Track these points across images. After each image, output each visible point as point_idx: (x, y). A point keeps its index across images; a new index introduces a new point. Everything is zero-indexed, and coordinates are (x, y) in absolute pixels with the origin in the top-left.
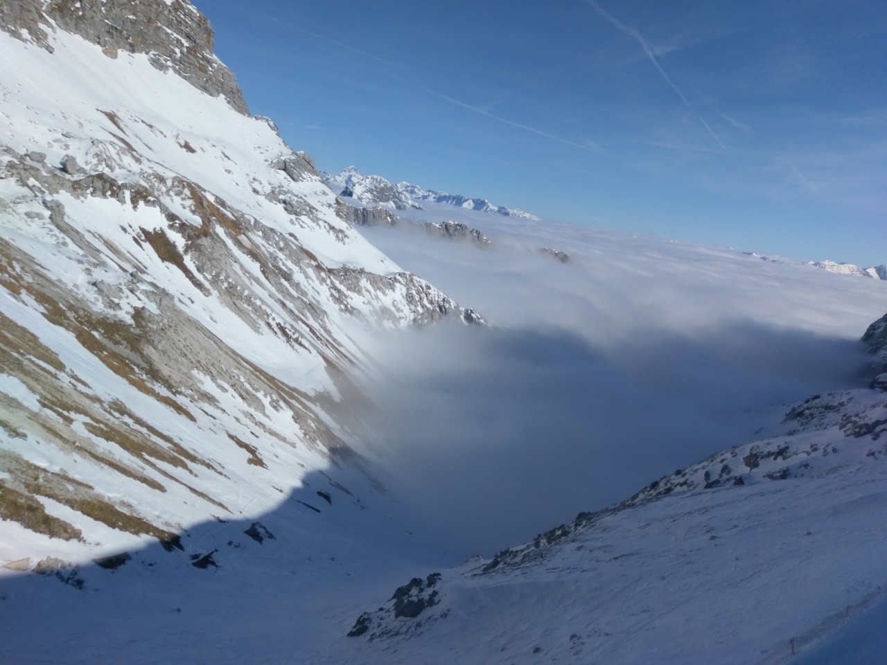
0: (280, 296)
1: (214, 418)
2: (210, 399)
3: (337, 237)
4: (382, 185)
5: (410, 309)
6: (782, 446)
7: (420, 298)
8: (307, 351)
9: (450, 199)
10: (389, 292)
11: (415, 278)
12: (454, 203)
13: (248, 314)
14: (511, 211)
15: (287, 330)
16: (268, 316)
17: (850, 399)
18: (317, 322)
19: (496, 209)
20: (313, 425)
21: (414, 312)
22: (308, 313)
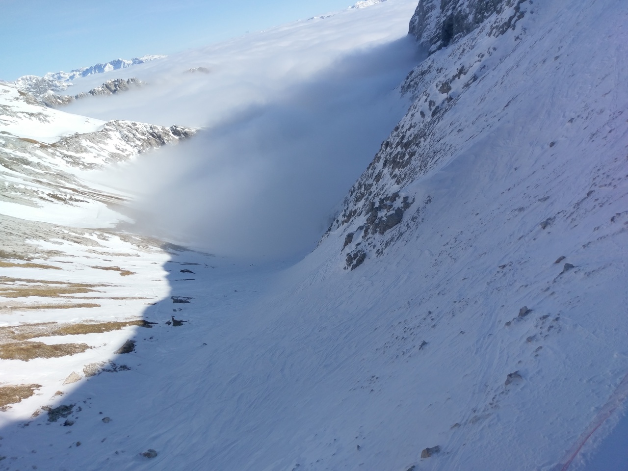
0: (31, 178)
1: (72, 263)
2: (56, 253)
3: (40, 119)
4: (34, 81)
5: (131, 146)
6: (460, 67)
7: (134, 135)
8: (85, 203)
9: (92, 70)
10: (108, 141)
11: (120, 122)
12: (97, 71)
13: (21, 198)
14: (143, 59)
15: (58, 196)
16: (36, 192)
17: (433, 61)
18: (72, 184)
19: (131, 62)
20: (138, 239)
21: (135, 146)
22: (60, 180)
